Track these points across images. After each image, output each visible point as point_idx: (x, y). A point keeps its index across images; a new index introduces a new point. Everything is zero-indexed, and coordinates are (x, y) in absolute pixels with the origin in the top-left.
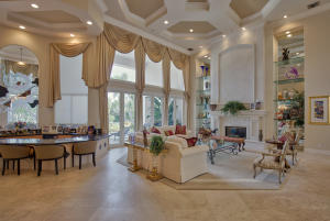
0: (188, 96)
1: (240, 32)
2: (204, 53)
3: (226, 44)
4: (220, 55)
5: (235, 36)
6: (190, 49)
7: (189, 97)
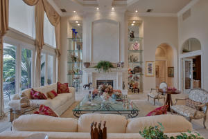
0: (58, 53)
1: (109, 10)
2: (76, 18)
3: (98, 16)
4: (93, 23)
5: (105, 12)
6: (63, 11)
7: (60, 55)
